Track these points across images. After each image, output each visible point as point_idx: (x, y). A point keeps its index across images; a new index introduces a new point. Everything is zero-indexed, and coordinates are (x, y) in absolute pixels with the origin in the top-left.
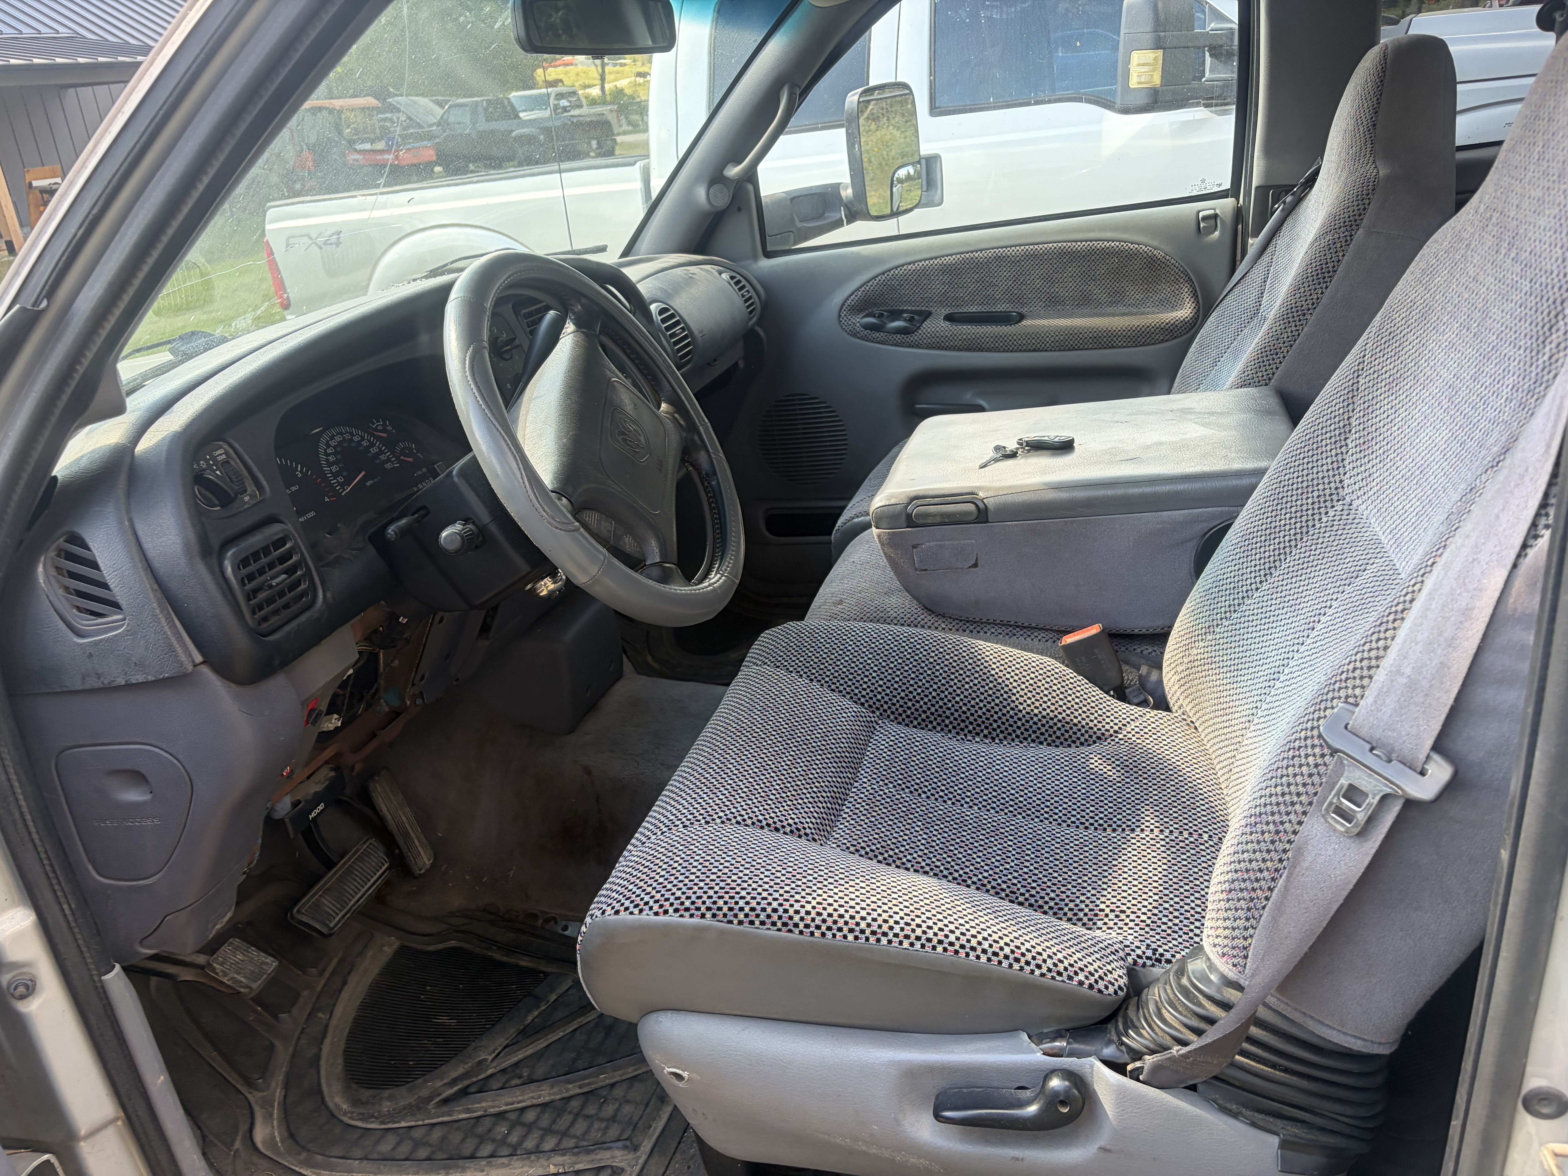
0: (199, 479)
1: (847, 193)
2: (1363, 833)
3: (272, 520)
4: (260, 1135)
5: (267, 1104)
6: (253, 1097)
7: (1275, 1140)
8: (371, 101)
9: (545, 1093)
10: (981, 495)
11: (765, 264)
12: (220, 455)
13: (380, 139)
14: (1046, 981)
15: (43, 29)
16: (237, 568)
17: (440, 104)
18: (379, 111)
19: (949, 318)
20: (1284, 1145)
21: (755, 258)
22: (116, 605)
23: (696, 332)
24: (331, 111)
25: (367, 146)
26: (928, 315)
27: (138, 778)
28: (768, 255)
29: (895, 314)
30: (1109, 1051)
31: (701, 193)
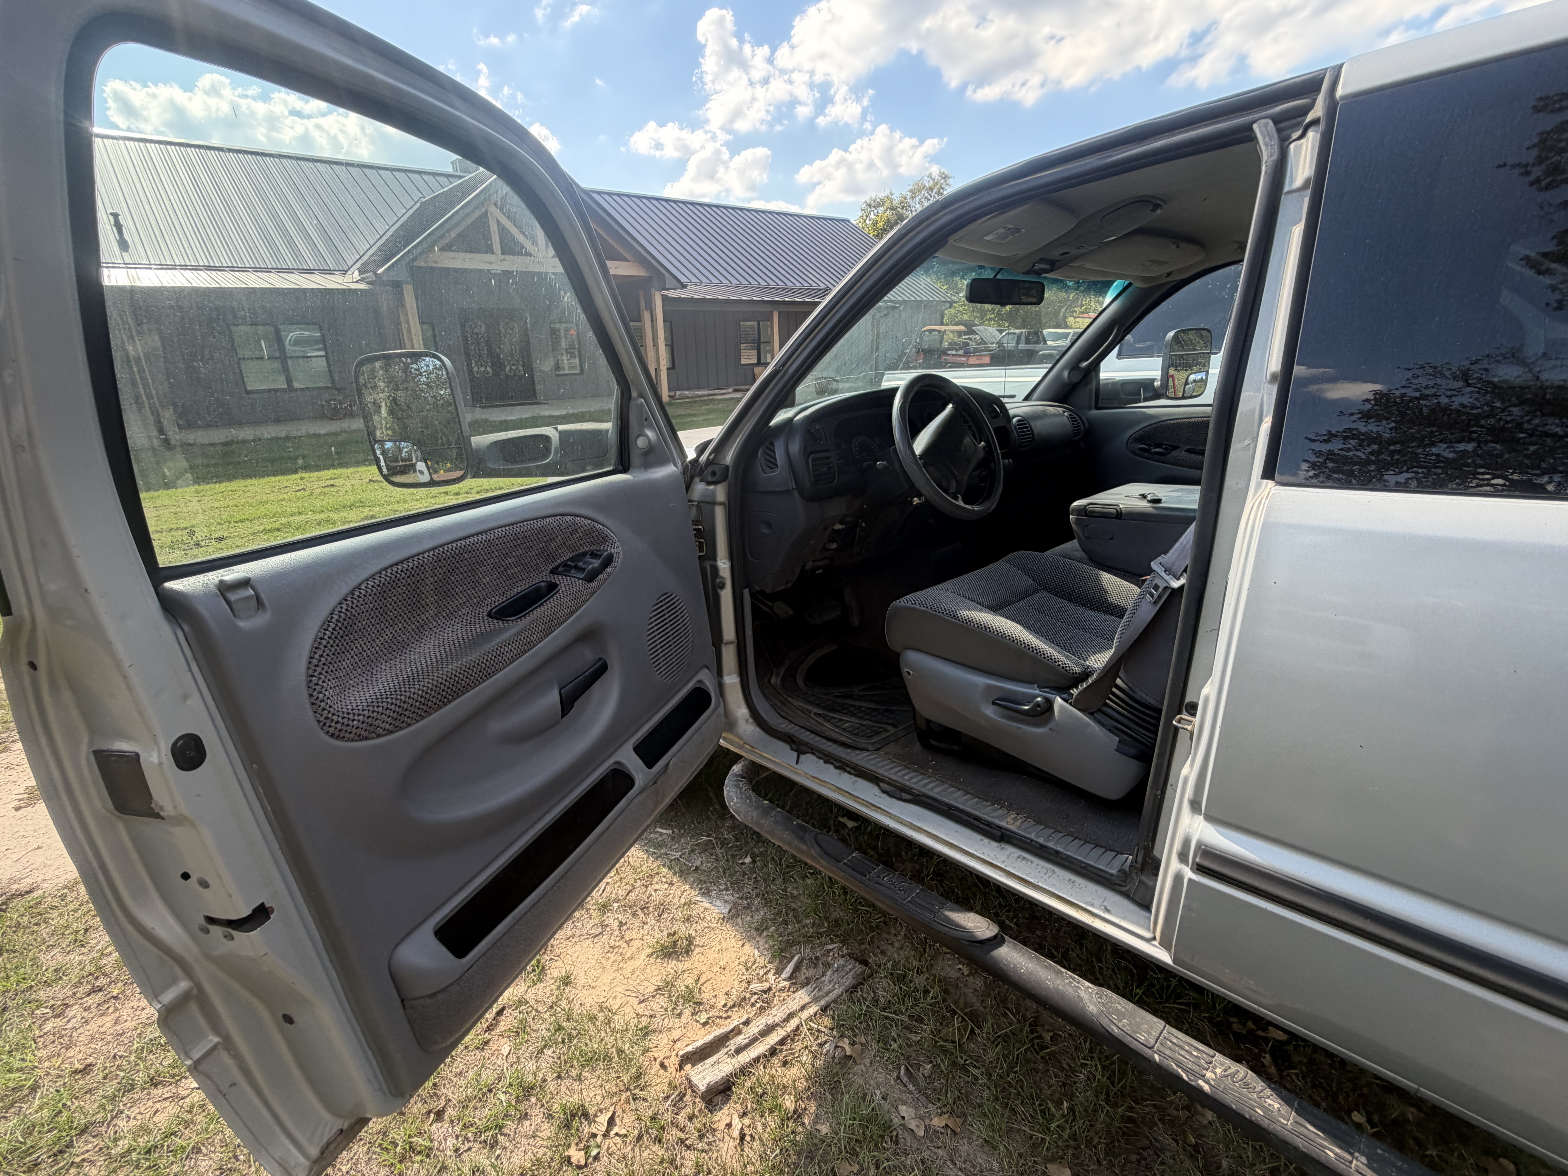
0: (809, 431)
1: (1157, 384)
2: (1155, 603)
3: (826, 451)
4: (772, 681)
5: (778, 674)
6: (774, 670)
7: (1117, 739)
8: (962, 328)
9: (872, 706)
10: (1121, 506)
11: (1094, 412)
12: (817, 427)
13: (960, 348)
14: (1046, 660)
15: (814, 284)
16: (812, 461)
17: (1001, 331)
18: (966, 333)
19: (1188, 451)
20: (1120, 741)
21: (1090, 409)
22: (777, 466)
23: (1036, 433)
24: (939, 332)
25: (954, 352)
26: (1176, 448)
27: (769, 525)
28: (1097, 408)
29: (1158, 445)
30: (1065, 696)
31: (1066, 374)
